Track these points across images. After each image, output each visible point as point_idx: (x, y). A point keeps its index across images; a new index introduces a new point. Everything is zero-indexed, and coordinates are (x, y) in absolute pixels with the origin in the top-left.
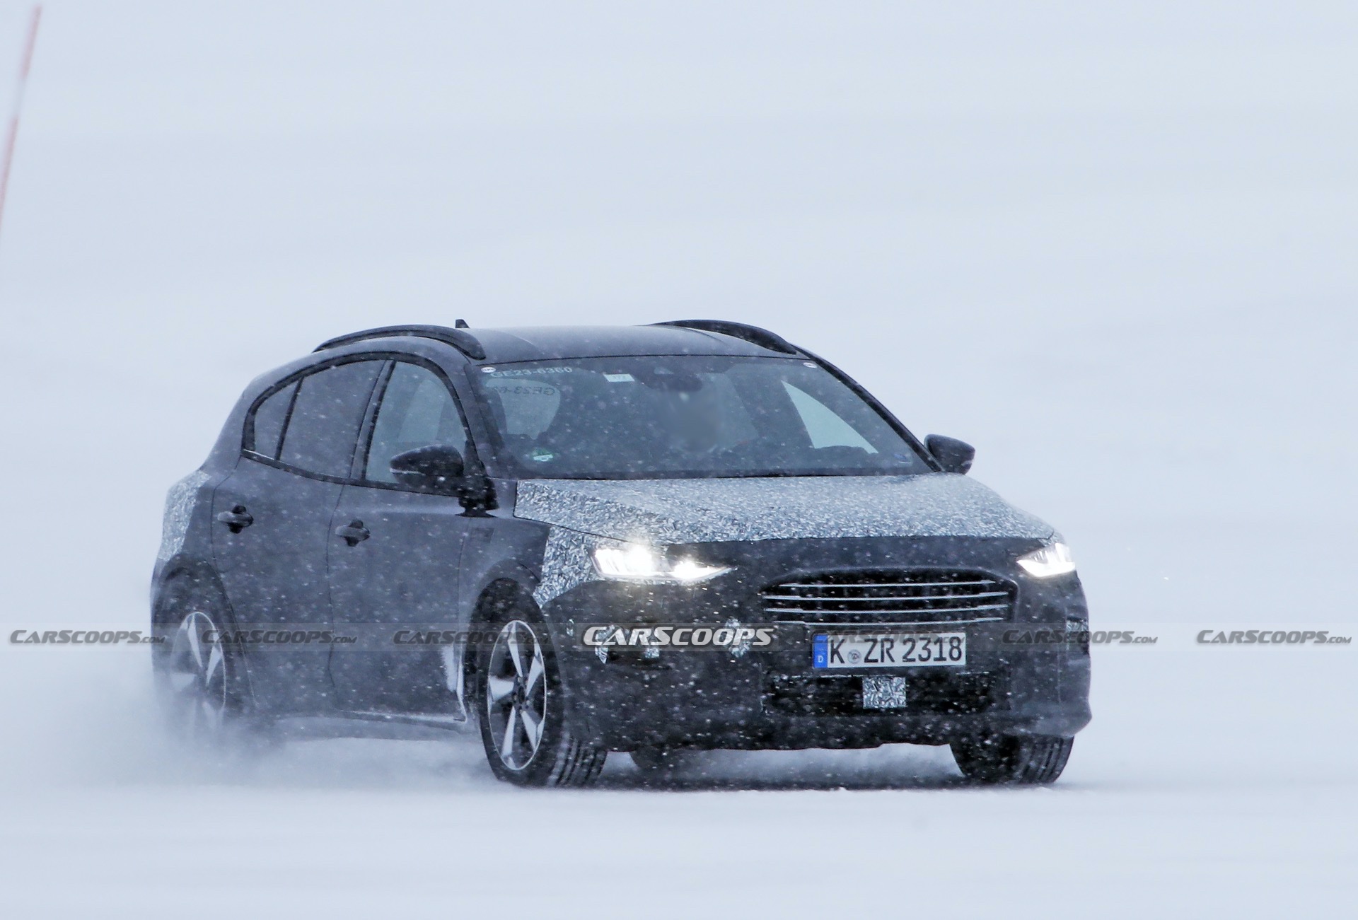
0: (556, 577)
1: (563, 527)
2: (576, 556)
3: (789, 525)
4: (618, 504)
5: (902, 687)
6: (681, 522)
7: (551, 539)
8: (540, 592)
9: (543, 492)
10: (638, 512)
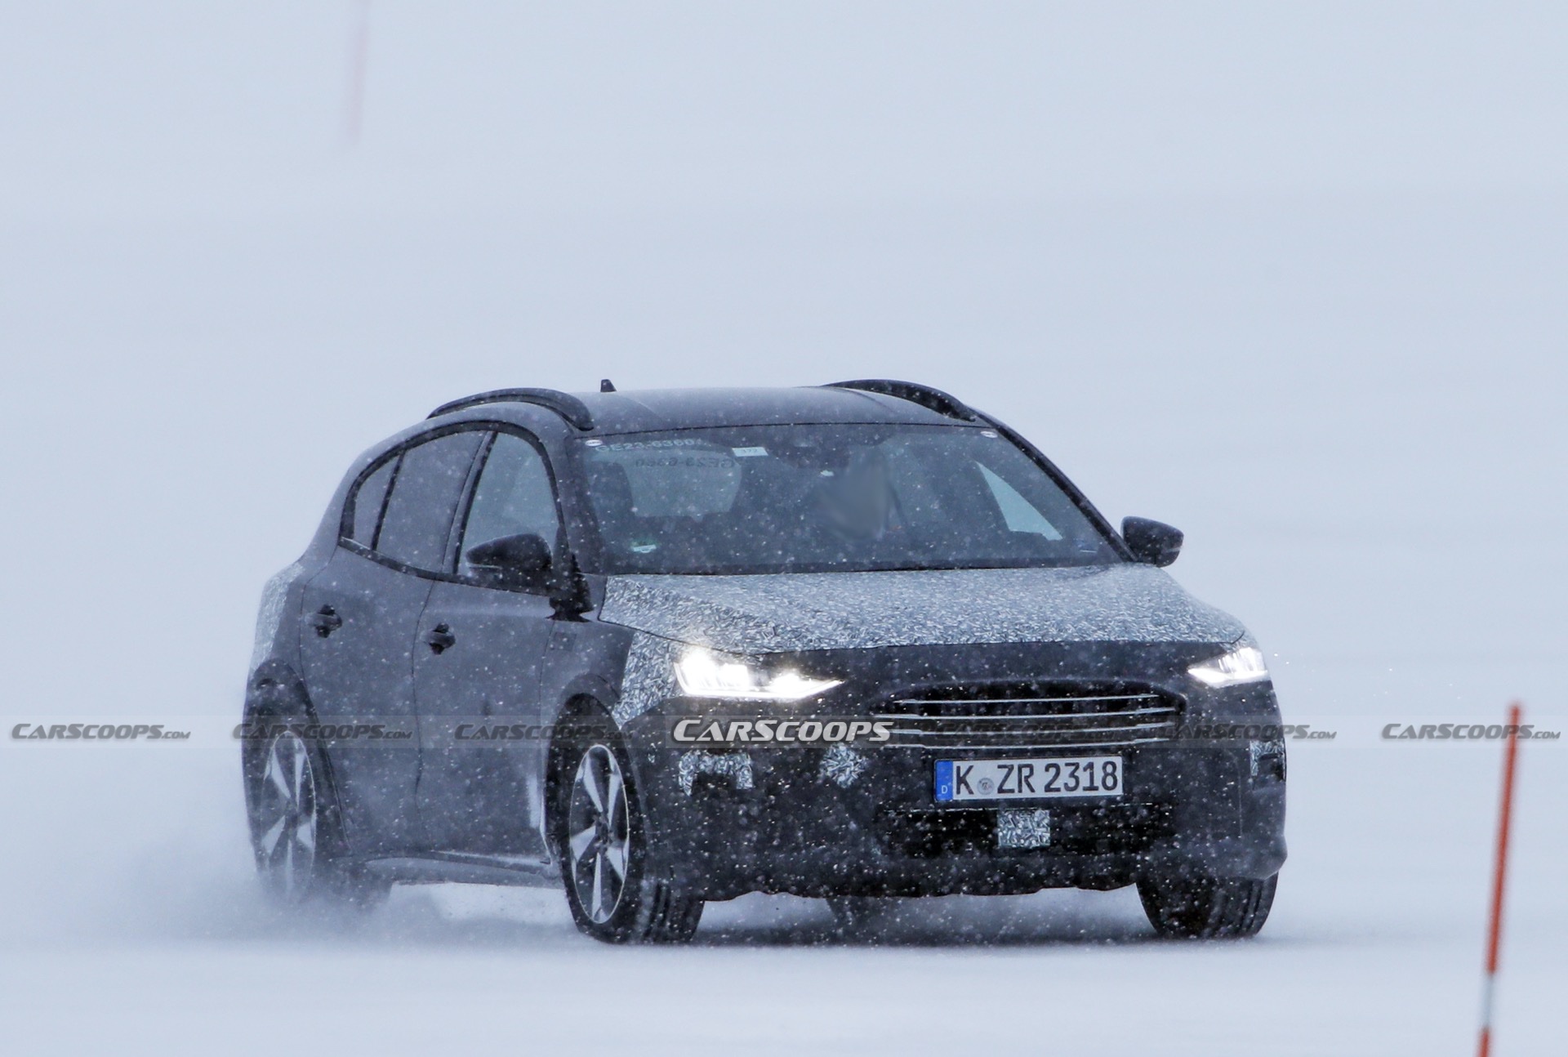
0: (637, 692)
1: (648, 633)
2: (659, 668)
3: (912, 629)
4: (713, 605)
5: (1046, 821)
6: (782, 626)
7: (634, 647)
8: (619, 710)
9: (633, 591)
10: (735, 615)
